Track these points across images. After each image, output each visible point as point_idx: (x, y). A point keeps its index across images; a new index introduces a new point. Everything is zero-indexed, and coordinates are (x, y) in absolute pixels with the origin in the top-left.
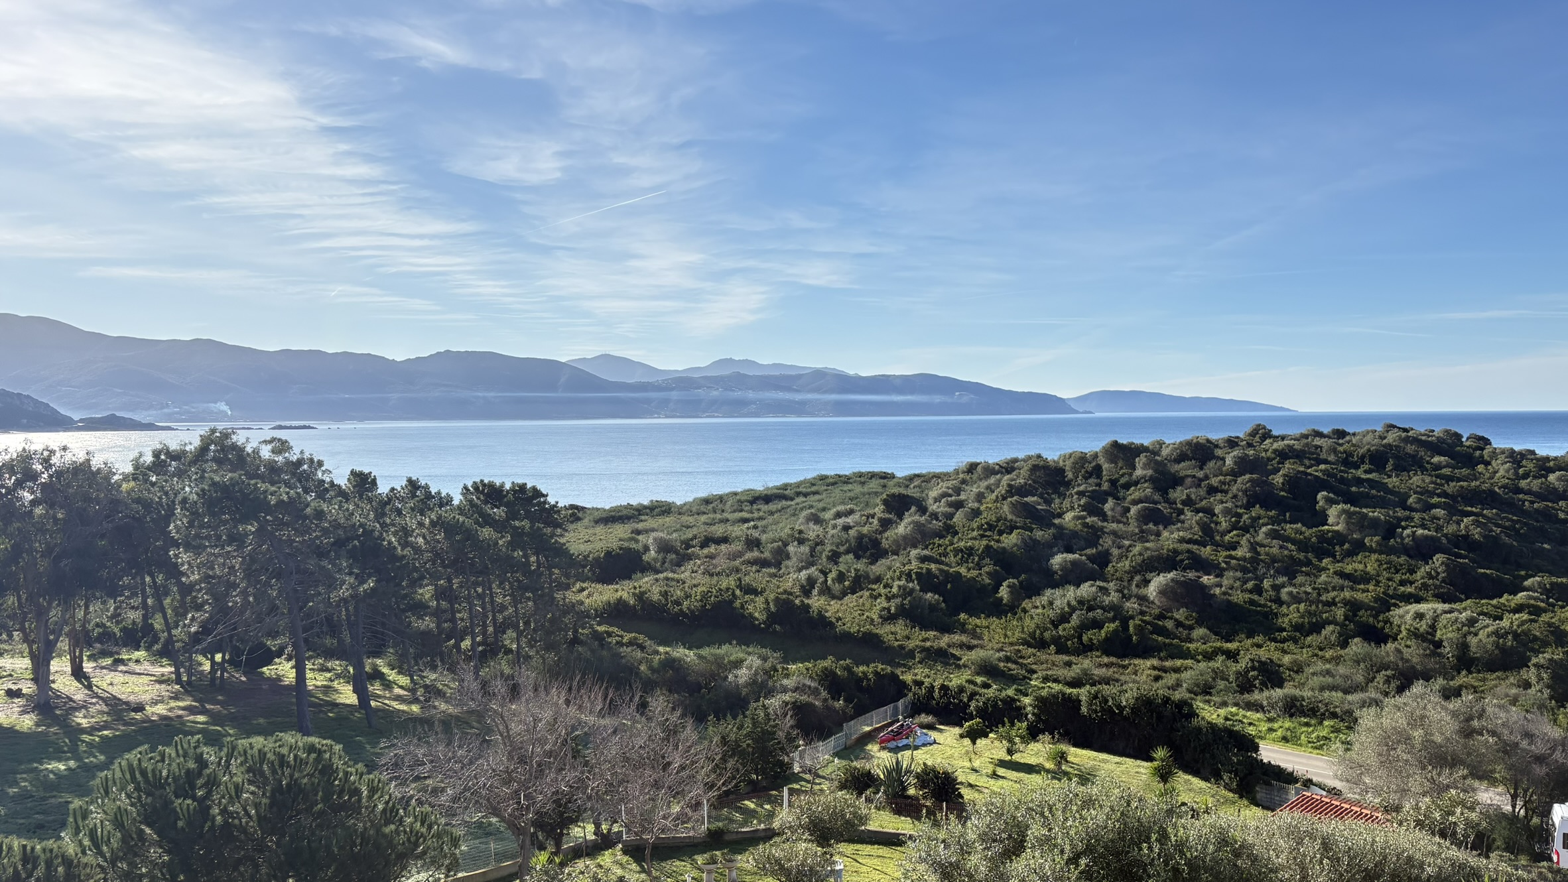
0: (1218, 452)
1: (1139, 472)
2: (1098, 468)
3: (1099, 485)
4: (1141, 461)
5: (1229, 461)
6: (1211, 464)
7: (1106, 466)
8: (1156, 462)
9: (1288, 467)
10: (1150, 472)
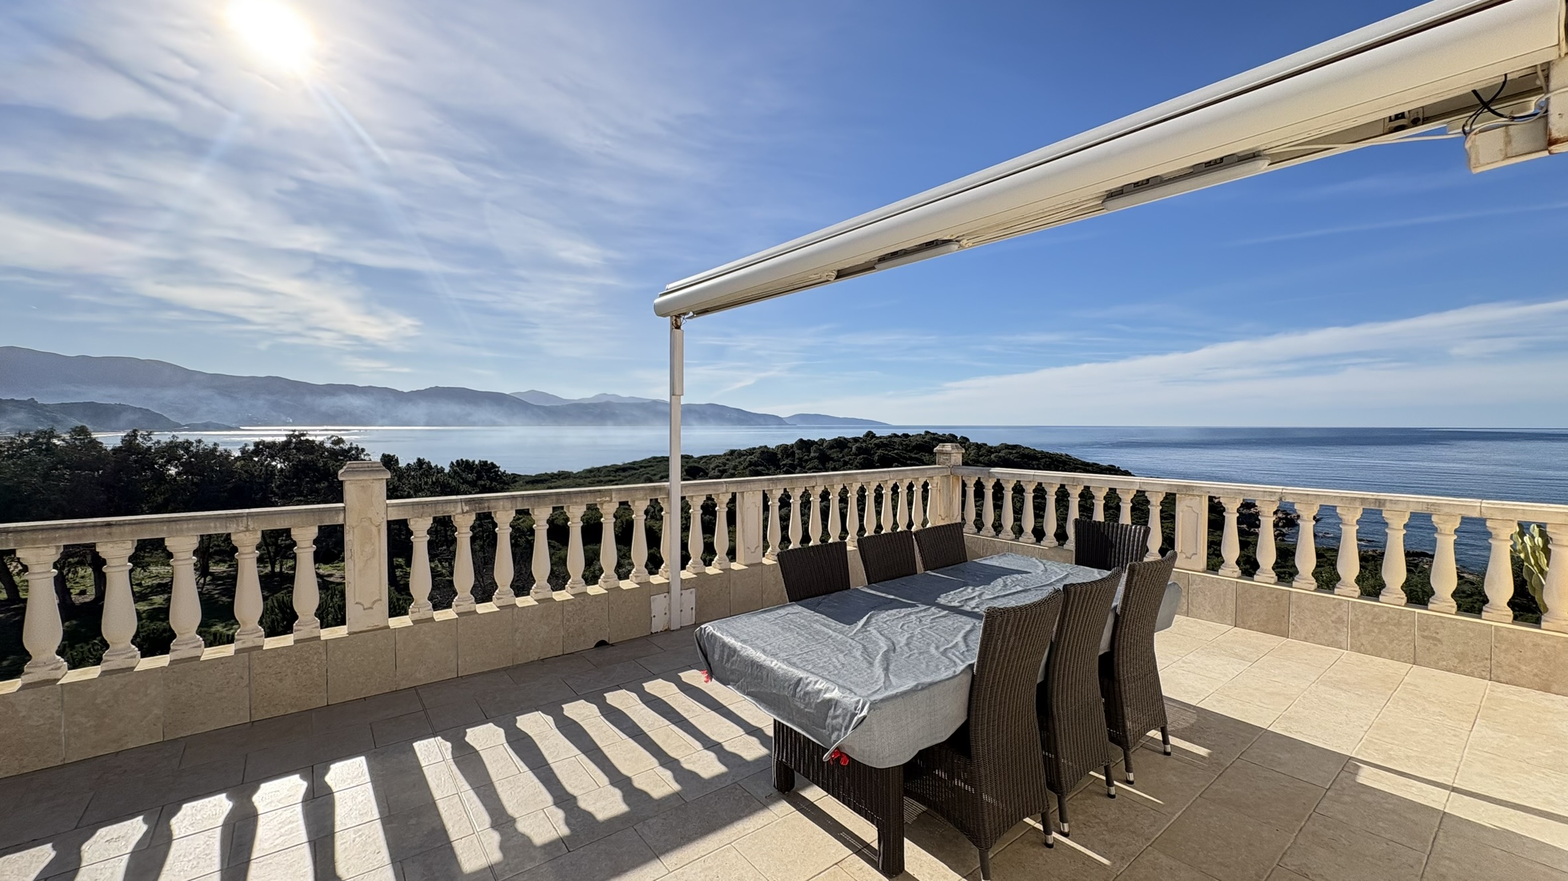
0: (850, 445)
1: (812, 454)
2: (793, 453)
3: (794, 461)
4: (813, 448)
5: (854, 449)
6: (846, 450)
7: (797, 451)
8: (820, 450)
9: (879, 451)
10: (817, 455)
